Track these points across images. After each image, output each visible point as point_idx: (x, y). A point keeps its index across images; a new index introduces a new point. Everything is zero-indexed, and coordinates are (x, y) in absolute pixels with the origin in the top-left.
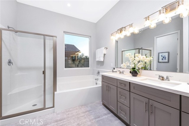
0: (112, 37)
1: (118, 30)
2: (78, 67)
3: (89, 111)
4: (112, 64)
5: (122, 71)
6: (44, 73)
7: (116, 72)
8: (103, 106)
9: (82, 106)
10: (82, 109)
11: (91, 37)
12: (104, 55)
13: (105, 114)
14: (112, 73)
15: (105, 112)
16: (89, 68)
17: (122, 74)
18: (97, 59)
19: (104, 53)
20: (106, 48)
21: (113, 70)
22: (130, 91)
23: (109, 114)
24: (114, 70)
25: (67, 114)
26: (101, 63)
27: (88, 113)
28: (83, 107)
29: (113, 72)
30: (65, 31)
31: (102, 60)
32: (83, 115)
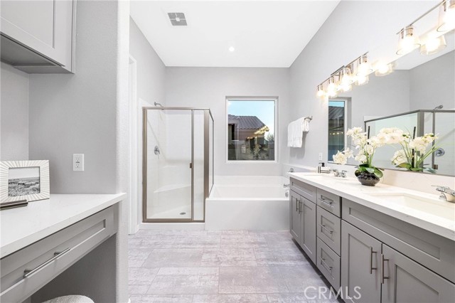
0: (320, 93)
1: (333, 75)
2: (257, 158)
3: (260, 243)
4: (321, 154)
5: (340, 171)
6: (191, 166)
7: (328, 172)
8: (293, 242)
9: (249, 231)
10: (249, 237)
11: (277, 98)
12: (305, 133)
13: (292, 259)
14: (318, 174)
15: (292, 255)
16: (275, 162)
17: (341, 178)
18: (290, 144)
19: (303, 130)
20: (308, 118)
21: (319, 168)
22: (341, 218)
23: (301, 260)
24: (322, 168)
25: (222, 237)
26: (298, 153)
27: (257, 246)
28: (251, 233)
29: (320, 171)
30: (228, 95)
31: (299, 145)
32: (247, 246)
